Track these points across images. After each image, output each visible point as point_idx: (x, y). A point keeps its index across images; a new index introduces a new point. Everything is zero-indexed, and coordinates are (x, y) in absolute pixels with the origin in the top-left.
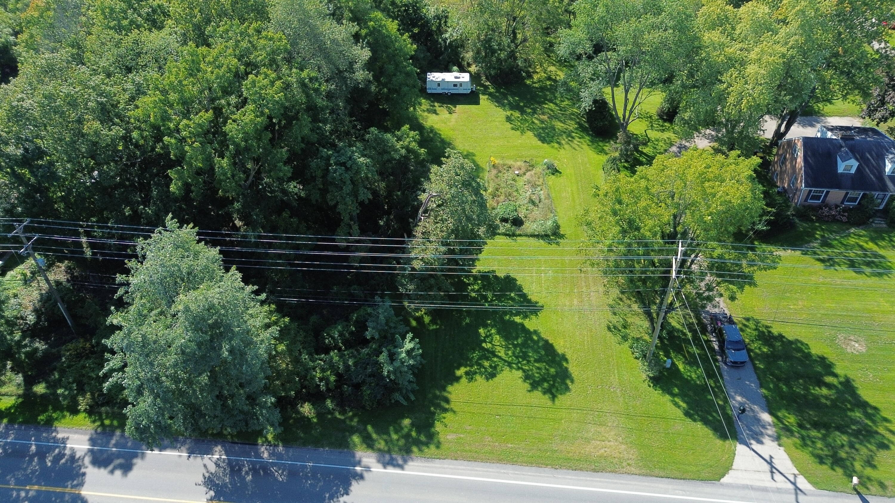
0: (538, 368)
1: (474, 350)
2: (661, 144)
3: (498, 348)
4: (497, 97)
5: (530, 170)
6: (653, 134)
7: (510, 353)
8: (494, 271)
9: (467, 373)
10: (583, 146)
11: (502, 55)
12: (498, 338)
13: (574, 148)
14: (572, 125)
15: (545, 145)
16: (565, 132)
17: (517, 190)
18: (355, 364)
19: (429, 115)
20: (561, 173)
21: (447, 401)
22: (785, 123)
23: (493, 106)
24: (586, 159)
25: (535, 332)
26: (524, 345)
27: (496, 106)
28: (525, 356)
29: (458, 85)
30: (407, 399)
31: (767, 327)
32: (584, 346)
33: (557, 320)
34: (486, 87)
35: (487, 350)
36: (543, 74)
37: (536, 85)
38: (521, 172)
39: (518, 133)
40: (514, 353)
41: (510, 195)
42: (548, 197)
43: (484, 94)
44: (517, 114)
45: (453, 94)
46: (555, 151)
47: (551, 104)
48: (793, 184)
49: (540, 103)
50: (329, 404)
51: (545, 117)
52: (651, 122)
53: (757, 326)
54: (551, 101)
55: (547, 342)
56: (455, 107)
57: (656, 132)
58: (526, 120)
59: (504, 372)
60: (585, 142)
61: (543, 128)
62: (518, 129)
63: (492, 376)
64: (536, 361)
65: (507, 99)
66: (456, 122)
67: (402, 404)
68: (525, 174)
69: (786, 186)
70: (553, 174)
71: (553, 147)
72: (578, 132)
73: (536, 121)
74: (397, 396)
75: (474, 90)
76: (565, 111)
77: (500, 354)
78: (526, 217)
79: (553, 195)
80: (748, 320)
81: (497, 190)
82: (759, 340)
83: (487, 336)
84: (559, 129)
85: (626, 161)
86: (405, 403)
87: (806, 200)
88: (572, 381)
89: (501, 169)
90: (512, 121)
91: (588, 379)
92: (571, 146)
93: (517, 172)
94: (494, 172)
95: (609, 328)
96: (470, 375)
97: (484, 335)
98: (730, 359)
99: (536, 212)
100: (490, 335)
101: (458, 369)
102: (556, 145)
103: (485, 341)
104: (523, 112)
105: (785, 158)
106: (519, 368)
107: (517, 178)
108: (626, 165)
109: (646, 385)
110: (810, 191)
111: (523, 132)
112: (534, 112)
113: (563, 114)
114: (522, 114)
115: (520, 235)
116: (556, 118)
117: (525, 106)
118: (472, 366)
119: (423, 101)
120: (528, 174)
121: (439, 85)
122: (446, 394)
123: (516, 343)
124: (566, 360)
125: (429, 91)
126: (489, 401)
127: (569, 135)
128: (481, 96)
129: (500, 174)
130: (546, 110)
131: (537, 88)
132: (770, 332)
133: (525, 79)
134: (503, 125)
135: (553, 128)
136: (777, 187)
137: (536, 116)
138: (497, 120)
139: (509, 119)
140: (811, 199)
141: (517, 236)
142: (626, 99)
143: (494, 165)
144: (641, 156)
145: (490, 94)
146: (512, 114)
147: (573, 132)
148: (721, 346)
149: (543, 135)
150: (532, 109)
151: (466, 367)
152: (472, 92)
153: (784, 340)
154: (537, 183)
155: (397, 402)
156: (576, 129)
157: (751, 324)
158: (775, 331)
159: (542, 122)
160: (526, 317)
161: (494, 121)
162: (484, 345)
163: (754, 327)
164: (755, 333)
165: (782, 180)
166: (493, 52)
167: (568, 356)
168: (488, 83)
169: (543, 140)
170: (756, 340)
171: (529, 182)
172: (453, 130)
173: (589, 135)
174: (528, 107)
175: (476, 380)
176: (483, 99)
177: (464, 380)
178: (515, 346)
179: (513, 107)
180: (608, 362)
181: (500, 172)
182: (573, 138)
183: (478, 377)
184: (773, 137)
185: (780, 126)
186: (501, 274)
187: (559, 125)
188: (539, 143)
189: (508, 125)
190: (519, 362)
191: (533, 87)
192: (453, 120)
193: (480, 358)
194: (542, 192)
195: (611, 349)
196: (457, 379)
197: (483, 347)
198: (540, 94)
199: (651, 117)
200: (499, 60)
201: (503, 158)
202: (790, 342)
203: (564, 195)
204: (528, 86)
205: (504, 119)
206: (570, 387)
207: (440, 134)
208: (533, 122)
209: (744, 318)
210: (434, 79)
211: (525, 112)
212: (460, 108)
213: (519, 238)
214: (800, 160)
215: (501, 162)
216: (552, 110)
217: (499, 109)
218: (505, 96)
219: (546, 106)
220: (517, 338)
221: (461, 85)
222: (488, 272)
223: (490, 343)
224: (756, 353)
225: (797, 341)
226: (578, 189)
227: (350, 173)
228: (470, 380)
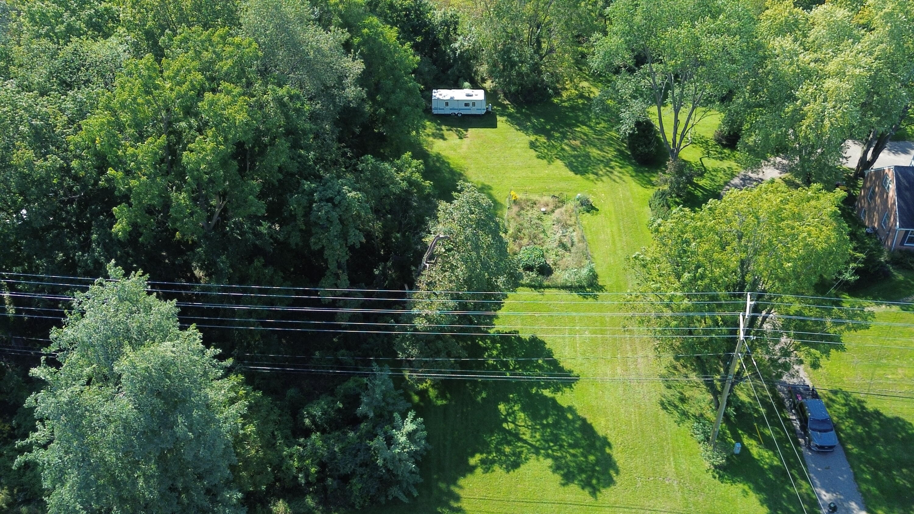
0: (574, 455)
1: (492, 433)
2: (720, 175)
3: (523, 430)
4: (518, 118)
5: (559, 207)
6: (710, 163)
7: (538, 435)
8: (516, 332)
9: (483, 462)
10: (624, 178)
11: (523, 69)
12: (523, 417)
13: (614, 181)
14: (611, 153)
15: (578, 176)
16: (602, 161)
17: (544, 232)
18: (343, 451)
19: (435, 140)
20: (597, 210)
21: (457, 498)
22: (872, 149)
23: (513, 130)
24: (628, 194)
25: (571, 409)
26: (556, 425)
27: (517, 130)
28: (556, 439)
29: (471, 105)
30: (409, 494)
31: (859, 402)
32: (631, 427)
33: (596, 394)
34: (504, 107)
35: (509, 432)
36: (573, 91)
37: (566, 104)
38: (549, 209)
39: (545, 162)
40: (543, 436)
41: (535, 237)
42: (583, 239)
43: (502, 115)
44: (543, 139)
45: (463, 115)
46: (590, 184)
47: (584, 127)
48: (885, 223)
49: (571, 126)
50: (310, 501)
51: (578, 143)
52: (706, 148)
53: (846, 400)
54: (584, 124)
55: (584, 420)
56: (467, 131)
57: (713, 160)
58: (554, 147)
59: (531, 461)
60: (627, 172)
61: (574, 156)
62: (545, 157)
63: (516, 465)
64: (570, 446)
65: (530, 122)
66: (469, 148)
67: (402, 502)
68: (553, 211)
69: (876, 226)
70: (588, 212)
71: (588, 179)
72: (618, 160)
73: (566, 148)
74: (395, 491)
75: (490, 110)
76: (602, 135)
77: (525, 437)
78: (555, 264)
79: (588, 237)
80: (835, 392)
81: (519, 231)
82: (851, 418)
83: (509, 414)
84: (594, 157)
85: (678, 196)
86: (405, 500)
87: (902, 243)
88: (617, 472)
89: (523, 205)
90: (537, 147)
91: (636, 468)
92: (610, 178)
93: (543, 209)
94: (515, 209)
95: (662, 404)
96: (487, 465)
97: (505, 413)
98: (815, 442)
99: (568, 259)
100: (513, 412)
101: (473, 456)
102: (592, 176)
103: (506, 421)
104: (549, 137)
105: (874, 191)
106: (548, 456)
107: (544, 217)
108: (677, 200)
109: (709, 476)
110: (907, 232)
111: (550, 161)
112: (564, 136)
113: (599, 139)
114: (548, 139)
115: (548, 287)
116: (590, 144)
117: (552, 129)
118: (489, 453)
119: (428, 123)
120: (557, 211)
121: (447, 104)
122: (456, 490)
123: (545, 422)
124: (609, 445)
125: (435, 112)
126: (512, 497)
127: (607, 164)
128: (499, 118)
129: (522, 212)
130: (579, 134)
131: (566, 107)
132: (863, 408)
133: (552, 96)
134: (525, 152)
135: (587, 156)
136: (866, 227)
137: (566, 141)
138: (518, 146)
139: (533, 145)
140: (907, 243)
141: (544, 288)
142: (677, 121)
143: (515, 201)
144: (696, 189)
145: (510, 116)
146: (536, 140)
147: (611, 160)
148: (804, 427)
149: (575, 164)
150: (560, 133)
151: (482, 453)
152: (488, 112)
153: (881, 417)
154: (568, 222)
155: (395, 498)
156: (615, 157)
157: (840, 399)
158: (870, 406)
159: (574, 148)
160: (557, 390)
161: (515, 147)
162: (505, 425)
163: (843, 402)
164: (845, 409)
165: (871, 219)
166: (513, 64)
167: (611, 440)
168: (506, 102)
169: (576, 171)
170: (847, 418)
171: (559, 221)
172: (465, 158)
173: (631, 164)
174: (557, 131)
175: (493, 471)
176: (501, 121)
177: (479, 471)
178: (544, 426)
179: (538, 131)
180: (662, 447)
181: (523, 209)
182: (612, 168)
183: (496, 467)
184: (858, 167)
185: (865, 153)
186: (526, 335)
187: (594, 152)
188: (572, 174)
189: (533, 153)
190: (550, 447)
191: (563, 107)
192: (465, 147)
193: (499, 443)
194: (574, 234)
195: (665, 430)
196: (471, 469)
197: (504, 428)
198: (571, 114)
199: (707, 141)
200: (519, 74)
201: (526, 192)
202: (890, 421)
203: (602, 237)
204: (556, 105)
205: (528, 145)
206: (615, 479)
207: (448, 163)
208: (563, 149)
209: (831, 391)
210: (441, 97)
211: (554, 136)
212: (472, 132)
213: (547, 290)
214: (892, 193)
215: (524, 197)
216: (585, 134)
217: (520, 133)
218: (528, 118)
219: (578, 129)
220: (546, 417)
221: (474, 104)
222: (510, 333)
223: (513, 422)
224: (847, 435)
225: (897, 419)
226: (620, 230)
227: (338, 210)
228: (486, 470)
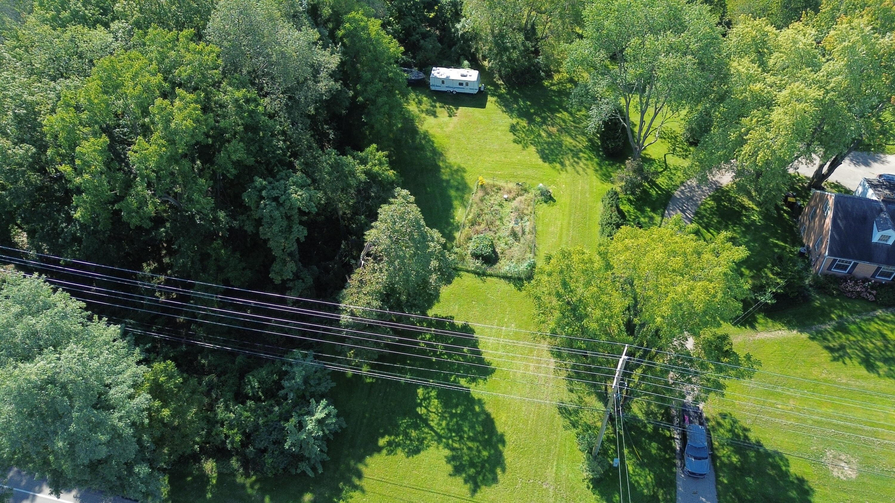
0: (470, 449)
1: (404, 415)
2: (679, 174)
3: (433, 415)
4: (507, 100)
5: (521, 195)
6: (673, 161)
7: (444, 423)
8: (452, 318)
9: (389, 444)
10: (588, 171)
11: (514, 55)
12: (436, 403)
13: (578, 172)
14: (582, 142)
15: (547, 164)
16: (572, 151)
17: (501, 219)
19: (427, 117)
20: (554, 201)
21: (360, 476)
22: (828, 164)
23: (499, 111)
24: (587, 187)
25: (480, 402)
26: (463, 416)
27: (503, 111)
28: (459, 430)
29: (464, 84)
30: (314, 469)
31: (745, 430)
32: (527, 426)
33: (506, 388)
34: (497, 86)
35: (420, 416)
36: (565, 74)
37: (554, 88)
38: (511, 196)
39: (520, 146)
40: (448, 424)
41: (492, 223)
42: (534, 231)
43: (493, 95)
44: (524, 123)
45: (458, 93)
46: (555, 173)
47: (565, 113)
48: (818, 246)
49: (553, 111)
50: (234, 463)
51: (554, 130)
52: (674, 145)
53: (732, 426)
54: (566, 110)
55: (488, 415)
56: (457, 109)
57: (677, 158)
58: (532, 132)
59: (431, 448)
60: (592, 165)
61: (548, 143)
62: (520, 142)
63: (417, 451)
64: (469, 438)
65: (517, 103)
66: (454, 128)
67: (308, 476)
68: (514, 199)
69: (811, 245)
70: (546, 202)
71: (554, 168)
72: (587, 152)
73: (543, 134)
74: (304, 466)
76: (579, 123)
77: (432, 424)
78: (502, 253)
79: (539, 229)
80: (724, 416)
81: (479, 216)
82: (731, 446)
83: (425, 399)
84: (566, 146)
85: (633, 193)
86: (311, 474)
87: (829, 269)
88: (504, 470)
89: (489, 190)
90: (516, 131)
91: (521, 468)
92: (575, 168)
93: (506, 196)
94: (480, 194)
95: (560, 408)
96: (392, 447)
97: (421, 397)
98: (689, 467)
99: (517, 249)
100: (429, 398)
101: (383, 436)
102: (558, 166)
103: (420, 405)
104: (531, 121)
105: (815, 211)
106: (447, 446)
107: (505, 204)
108: (631, 197)
109: (584, 486)
110: (834, 260)
111: (525, 147)
112: (544, 121)
113: (575, 127)
114: (529, 123)
115: (491, 275)
116: (567, 132)
117: (535, 113)
118: (397, 435)
119: (425, 99)
120: (519, 199)
121: (443, 82)
122: (361, 467)
123: (454, 411)
124: (503, 442)
125: (433, 88)
126: (406, 482)
127: (576, 154)
128: (490, 98)
129: (487, 197)
130: (558, 121)
131: (554, 91)
132: (746, 437)
133: (543, 79)
134: (505, 135)
135: (560, 144)
137: (544, 127)
138: (500, 128)
139: (513, 129)
140: (835, 268)
141: (487, 276)
142: (642, 122)
143: (482, 186)
144: (652, 187)
145: (500, 96)
146: (518, 123)
147: (581, 151)
148: (682, 450)
149: (547, 152)
150: (542, 118)
151: (390, 435)
153: (761, 449)
154: (526, 212)
155: (304, 472)
156: (586, 148)
157: (727, 423)
158: (753, 436)
159: (550, 135)
160: (474, 380)
161: (497, 129)
162: (418, 409)
163: (729, 427)
164: (729, 435)
165: (809, 236)
166: (506, 49)
167: (506, 438)
168: (500, 82)
169: (545, 158)
170: (728, 444)
171: (517, 209)
172: (448, 137)
173: (598, 156)
174: (539, 116)
175: (396, 454)
176: (491, 99)
177: (384, 452)
178: (452, 416)
179: (523, 114)
180: (549, 451)
181: (487, 194)
182: (579, 158)
183: (399, 450)
184: (813, 178)
185: (821, 167)
186: (459, 322)
187: (568, 140)
188: (540, 161)
189: (511, 137)
190: (451, 437)
191: (551, 90)
192: (451, 125)
193: (409, 427)
194: (528, 223)
195: (557, 434)
196: (379, 450)
197: (417, 413)
198: (557, 99)
199: (676, 137)
201: (494, 177)
202: (768, 455)
203: (552, 229)
204: (545, 88)
205: (508, 128)
206: (499, 477)
207: (433, 142)
208: (540, 135)
209: (720, 414)
210: (438, 76)
211: (534, 121)
212: (462, 110)
213: (489, 278)
214: (829, 220)
215: (491, 182)
216: (564, 121)
217: (505, 115)
218: (516, 99)
219: (559, 115)
220: (456, 406)
221: (467, 84)
222: (446, 318)
223: (425, 407)
224: (722, 463)
225: (776, 452)
226: (569, 223)
227: (281, 209)
228: (390, 452)
